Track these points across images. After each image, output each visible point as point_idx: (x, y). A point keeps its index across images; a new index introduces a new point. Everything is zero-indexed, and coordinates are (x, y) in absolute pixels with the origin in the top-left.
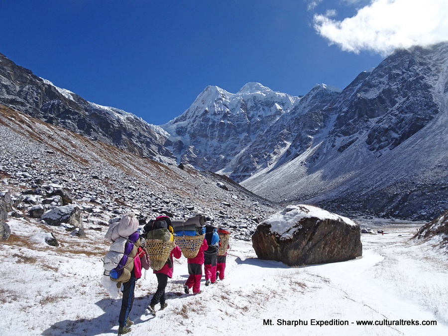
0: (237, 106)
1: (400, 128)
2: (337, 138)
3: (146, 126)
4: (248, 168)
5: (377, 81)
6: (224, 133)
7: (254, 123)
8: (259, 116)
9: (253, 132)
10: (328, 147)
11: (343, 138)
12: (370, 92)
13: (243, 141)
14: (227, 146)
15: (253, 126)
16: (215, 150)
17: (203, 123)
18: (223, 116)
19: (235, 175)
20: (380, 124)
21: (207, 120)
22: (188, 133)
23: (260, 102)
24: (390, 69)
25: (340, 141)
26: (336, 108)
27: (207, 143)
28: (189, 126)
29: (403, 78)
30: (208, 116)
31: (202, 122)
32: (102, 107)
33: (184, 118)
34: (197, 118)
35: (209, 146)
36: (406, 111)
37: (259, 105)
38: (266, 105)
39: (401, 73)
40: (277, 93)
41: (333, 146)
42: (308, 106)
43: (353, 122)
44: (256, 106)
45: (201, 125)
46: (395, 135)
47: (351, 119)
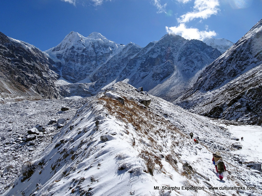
0: (89, 46)
1: (163, 74)
2: (141, 72)
3: (41, 53)
5: (157, 50)
6: (84, 60)
7: (99, 56)
8: (101, 53)
9: (98, 61)
10: (137, 76)
11: (143, 73)
12: (154, 55)
13: (94, 66)
14: (86, 67)
15: (98, 57)
16: (80, 69)
17: (72, 53)
18: (83, 51)
19: (97, 84)
20: (157, 71)
21: (74, 52)
22: (63, 58)
23: (101, 45)
24: (162, 46)
26: (140, 58)
27: (75, 65)
28: (63, 54)
29: (166, 51)
30: (75, 50)
31: (71, 53)
32: (16, 40)
33: (58, 49)
34: (68, 50)
35: (76, 66)
36: (165, 68)
37: (101, 46)
38: (104, 47)
39: (165, 49)
40: (110, 41)
41: (140, 76)
42: (127, 53)
43: (147, 67)
44: (99, 47)
45: (71, 54)
46: (162, 76)
47: (146, 65)
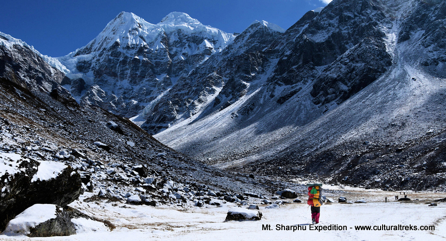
0: (156, 39)
1: (350, 79)
2: (277, 86)
3: (38, 57)
4: (165, 117)
5: (326, 22)
6: (138, 73)
7: (176, 62)
8: (184, 54)
9: (175, 73)
10: (265, 97)
11: (284, 87)
12: (318, 35)
13: (162, 84)
14: (141, 89)
15: (175, 66)
16: (125, 93)
17: (112, 58)
18: (138, 51)
19: (148, 125)
20: (328, 73)
21: (118, 54)
22: (92, 70)
23: (186, 37)
24: (341, 10)
25: (280, 91)
26: (278, 51)
27: (115, 84)
28: (93, 61)
29: (355, 22)
30: (120, 49)
31: (110, 57)
33: (88, 51)
34: (105, 52)
35: (117, 88)
36: (357, 59)
37: (184, 41)
38: (193, 42)
39: (352, 16)
40: (207, 28)
41: (272, 96)
42: (245, 46)
43: (297, 68)
44: (181, 41)
45: (110, 60)
46: (344, 87)
47: (294, 65)
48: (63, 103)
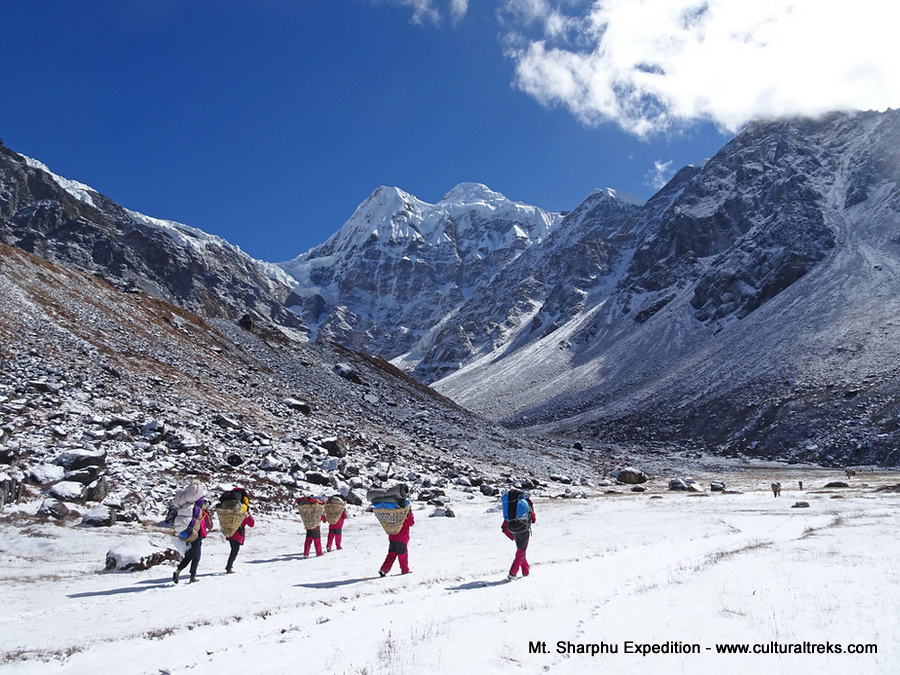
0: (437, 228)
1: (759, 275)
2: (634, 295)
3: (247, 263)
4: (453, 353)
5: (714, 183)
6: (410, 283)
7: (470, 263)
8: (481, 250)
9: (468, 281)
10: (614, 312)
11: (646, 294)
12: (701, 204)
13: (448, 300)
14: (415, 308)
15: (468, 269)
16: (389, 316)
17: (367, 261)
18: (408, 248)
19: (426, 367)
20: (720, 267)
21: (376, 255)
22: (336, 281)
23: (484, 223)
24: (740, 161)
25: (639, 301)
26: (634, 236)
27: (372, 302)
28: (337, 266)
29: (765, 179)
30: (378, 247)
31: (363, 259)
32: (154, 220)
33: (328, 250)
34: (355, 251)
35: (377, 308)
36: (771, 241)
37: (482, 228)
38: (495, 229)
39: (760, 169)
40: (517, 206)
42: (579, 231)
43: (667, 263)
44: (476, 230)
45: (363, 265)
46: (750, 290)
47: (661, 258)
48: (260, 336)
